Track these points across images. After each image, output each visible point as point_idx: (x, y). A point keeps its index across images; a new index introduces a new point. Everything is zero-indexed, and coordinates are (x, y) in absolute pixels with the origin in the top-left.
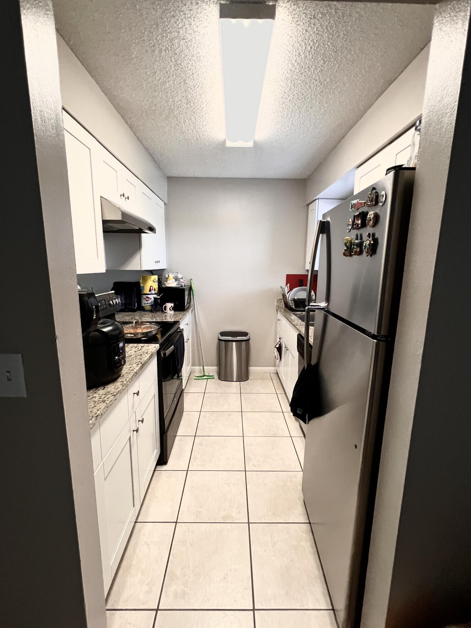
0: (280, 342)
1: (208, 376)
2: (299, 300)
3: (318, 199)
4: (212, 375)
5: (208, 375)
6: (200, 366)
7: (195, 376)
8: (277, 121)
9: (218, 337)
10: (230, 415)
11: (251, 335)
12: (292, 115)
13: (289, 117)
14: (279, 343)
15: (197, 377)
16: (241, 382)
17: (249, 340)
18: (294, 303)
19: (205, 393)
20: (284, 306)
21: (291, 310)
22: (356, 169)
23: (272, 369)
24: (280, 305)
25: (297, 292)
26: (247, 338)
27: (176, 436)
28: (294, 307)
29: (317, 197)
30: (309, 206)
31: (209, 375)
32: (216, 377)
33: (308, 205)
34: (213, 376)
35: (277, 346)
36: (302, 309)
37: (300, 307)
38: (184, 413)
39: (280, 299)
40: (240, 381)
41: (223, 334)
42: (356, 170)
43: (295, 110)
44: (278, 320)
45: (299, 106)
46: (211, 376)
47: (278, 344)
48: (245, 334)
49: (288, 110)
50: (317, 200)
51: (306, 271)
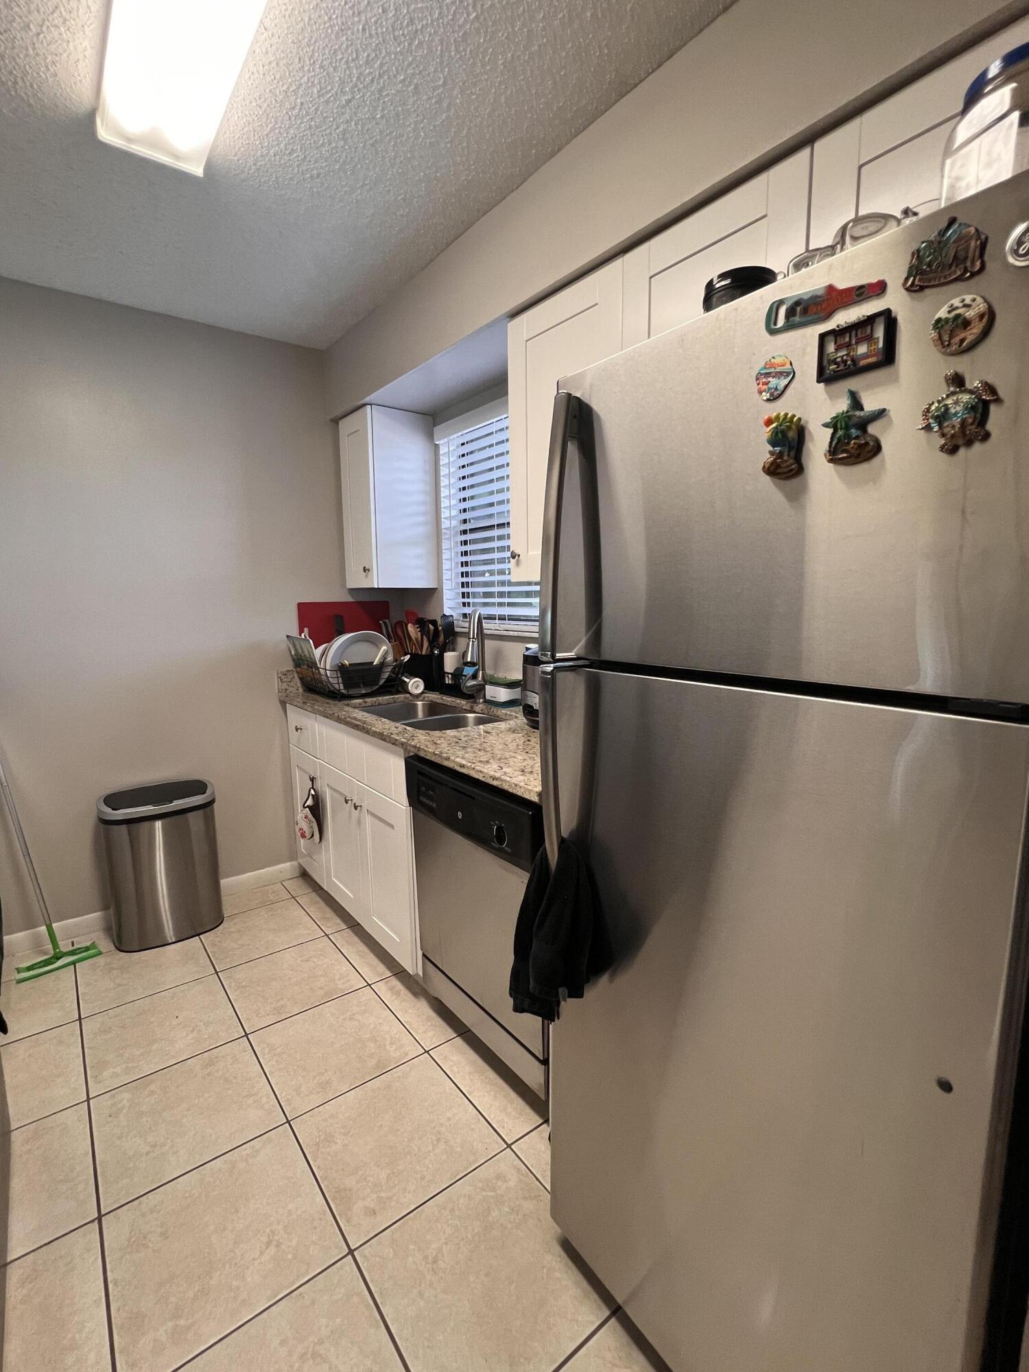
0: (314, 790)
1: (72, 953)
2: (355, 668)
3: (371, 405)
4: (88, 944)
5: (71, 948)
6: (31, 925)
7: (19, 971)
8: (302, 104)
9: (100, 811)
10: (211, 1063)
11: (219, 787)
12: (353, 98)
13: (344, 99)
14: (312, 792)
15: (29, 969)
16: (201, 936)
17: (210, 803)
18: (341, 677)
19: (80, 1019)
20: (301, 690)
21: (334, 695)
22: (508, 319)
23: (287, 867)
24: (291, 689)
25: (348, 646)
26: (205, 798)
27: (6, 1265)
28: (342, 687)
29: (367, 400)
30: (340, 423)
31: (76, 946)
32: (105, 944)
33: (336, 421)
34: (93, 946)
35: (310, 802)
36: (364, 692)
37: (357, 686)
38: (17, 1138)
39: (288, 671)
40: (199, 935)
41: (114, 800)
42: (509, 321)
43: (368, 79)
44: (297, 730)
45: (385, 68)
46: (87, 949)
47: (311, 797)
48: (198, 787)
49: (348, 68)
50: (369, 407)
51: (346, 591)
